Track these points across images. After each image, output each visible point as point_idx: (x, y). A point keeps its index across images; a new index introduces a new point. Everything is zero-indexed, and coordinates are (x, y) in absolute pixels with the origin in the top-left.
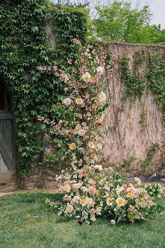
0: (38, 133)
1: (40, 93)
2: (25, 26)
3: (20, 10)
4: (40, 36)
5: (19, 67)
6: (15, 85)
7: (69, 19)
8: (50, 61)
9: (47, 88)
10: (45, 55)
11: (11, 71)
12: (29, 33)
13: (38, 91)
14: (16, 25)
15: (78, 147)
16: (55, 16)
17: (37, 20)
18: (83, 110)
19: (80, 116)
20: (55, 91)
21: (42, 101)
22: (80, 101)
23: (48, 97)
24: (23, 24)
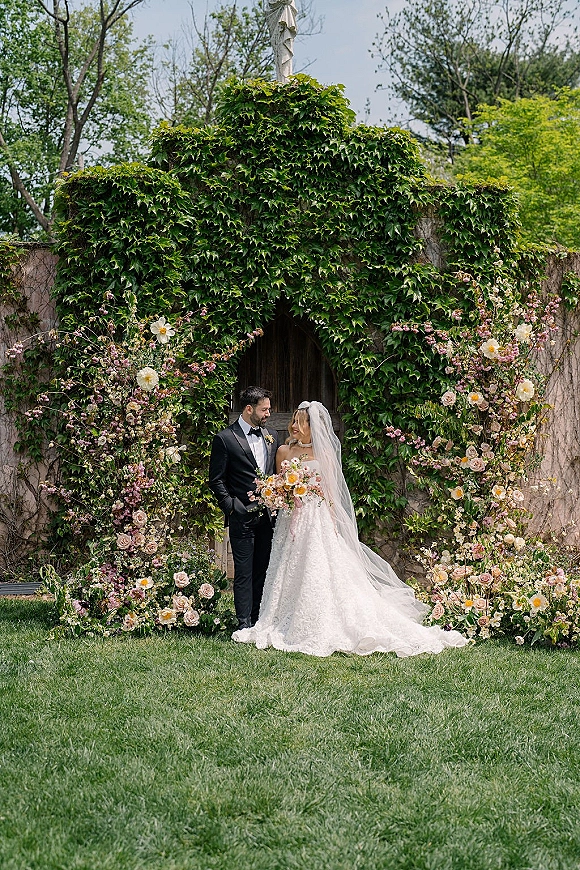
0: (393, 465)
1: (401, 373)
2: (372, 224)
3: (362, 190)
4: (405, 244)
5: (355, 315)
6: (345, 355)
7: (472, 204)
8: (425, 301)
9: (417, 364)
10: (414, 289)
11: (338, 323)
12: (381, 237)
13: (395, 369)
14: (354, 222)
15: (468, 495)
16: (441, 198)
17: (400, 209)
18: (484, 417)
19: (479, 430)
20: (435, 371)
21: (404, 392)
22: (476, 398)
23: (418, 384)
24: (368, 221)
